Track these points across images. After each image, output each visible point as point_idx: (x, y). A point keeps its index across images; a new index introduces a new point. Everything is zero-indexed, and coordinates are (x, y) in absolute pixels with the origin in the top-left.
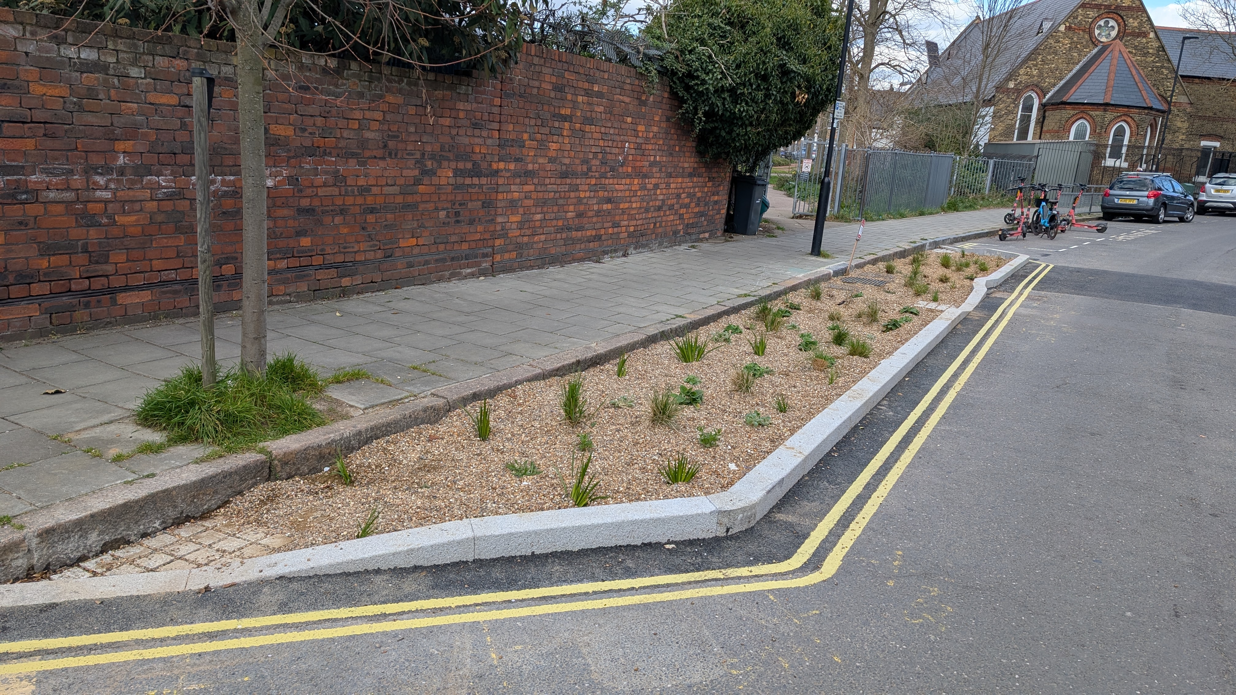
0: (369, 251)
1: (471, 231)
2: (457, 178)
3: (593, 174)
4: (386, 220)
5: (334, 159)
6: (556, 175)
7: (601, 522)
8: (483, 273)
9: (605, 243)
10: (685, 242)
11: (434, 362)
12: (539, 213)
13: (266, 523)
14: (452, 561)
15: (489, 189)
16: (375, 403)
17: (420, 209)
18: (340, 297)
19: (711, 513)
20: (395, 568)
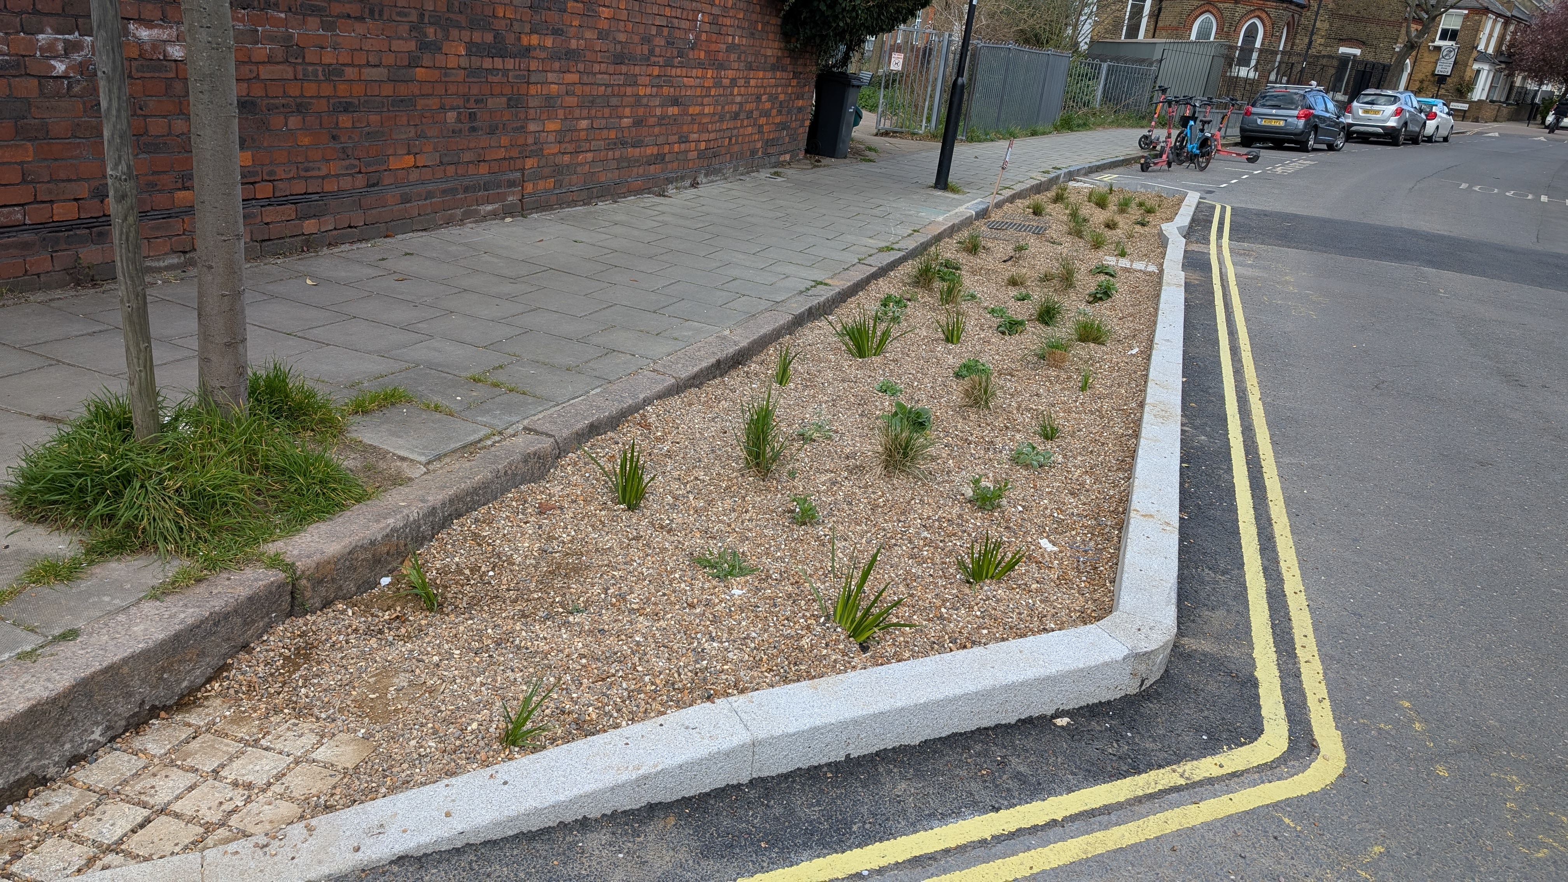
0: (343, 175)
1: (492, 144)
2: (472, 58)
3: (656, 59)
4: (368, 125)
5: (283, 15)
6: (608, 58)
7: (958, 692)
8: (509, 212)
9: (669, 166)
10: (764, 166)
11: (501, 367)
12: (584, 119)
13: (310, 707)
14: (713, 787)
15: (517, 77)
16: (442, 451)
17: (418, 108)
18: (303, 251)
19: (1124, 659)
20: (614, 813)
